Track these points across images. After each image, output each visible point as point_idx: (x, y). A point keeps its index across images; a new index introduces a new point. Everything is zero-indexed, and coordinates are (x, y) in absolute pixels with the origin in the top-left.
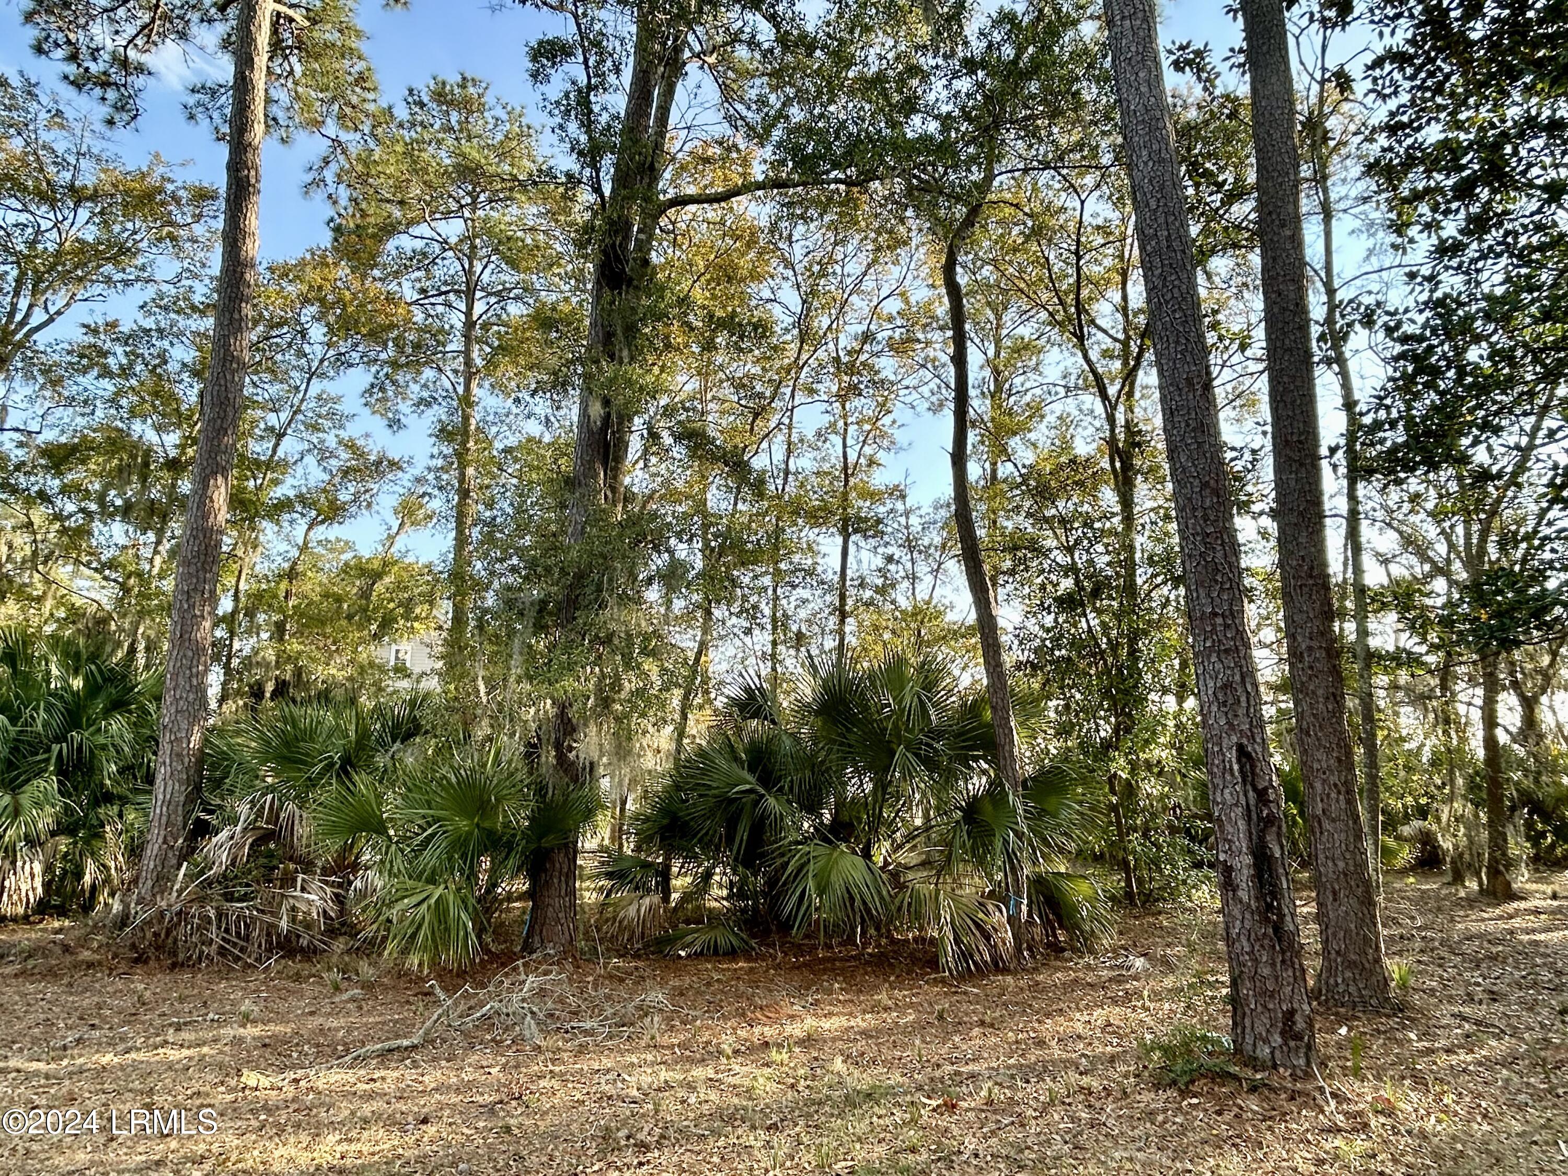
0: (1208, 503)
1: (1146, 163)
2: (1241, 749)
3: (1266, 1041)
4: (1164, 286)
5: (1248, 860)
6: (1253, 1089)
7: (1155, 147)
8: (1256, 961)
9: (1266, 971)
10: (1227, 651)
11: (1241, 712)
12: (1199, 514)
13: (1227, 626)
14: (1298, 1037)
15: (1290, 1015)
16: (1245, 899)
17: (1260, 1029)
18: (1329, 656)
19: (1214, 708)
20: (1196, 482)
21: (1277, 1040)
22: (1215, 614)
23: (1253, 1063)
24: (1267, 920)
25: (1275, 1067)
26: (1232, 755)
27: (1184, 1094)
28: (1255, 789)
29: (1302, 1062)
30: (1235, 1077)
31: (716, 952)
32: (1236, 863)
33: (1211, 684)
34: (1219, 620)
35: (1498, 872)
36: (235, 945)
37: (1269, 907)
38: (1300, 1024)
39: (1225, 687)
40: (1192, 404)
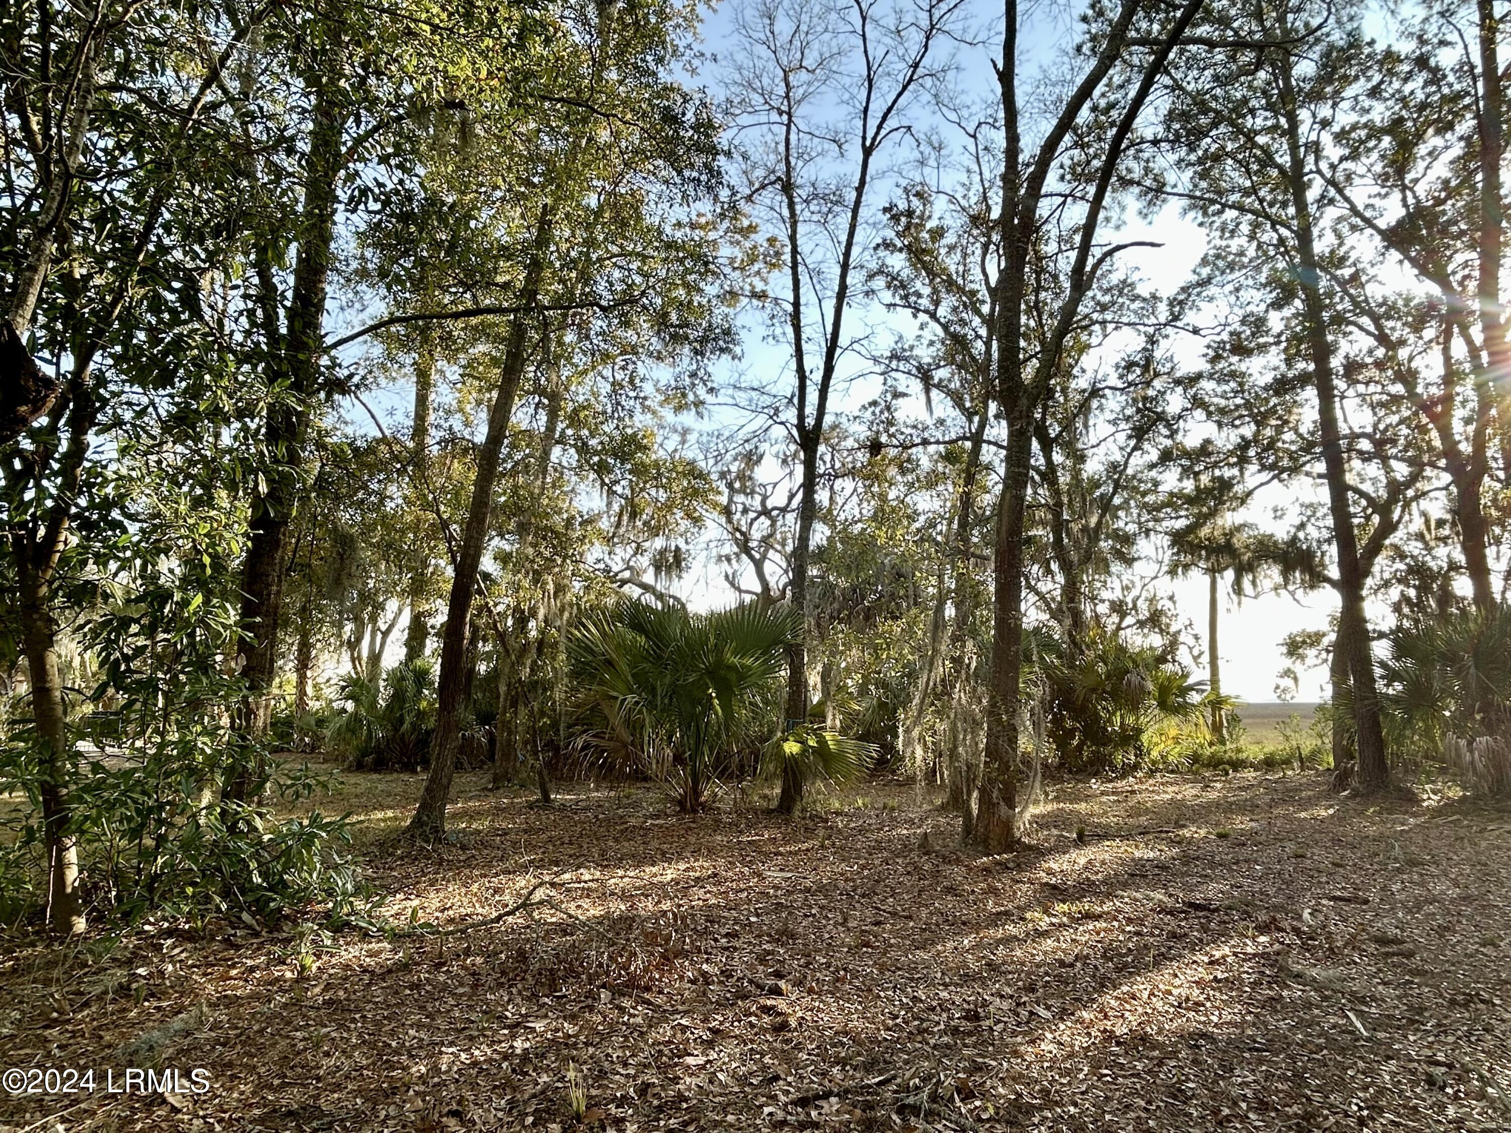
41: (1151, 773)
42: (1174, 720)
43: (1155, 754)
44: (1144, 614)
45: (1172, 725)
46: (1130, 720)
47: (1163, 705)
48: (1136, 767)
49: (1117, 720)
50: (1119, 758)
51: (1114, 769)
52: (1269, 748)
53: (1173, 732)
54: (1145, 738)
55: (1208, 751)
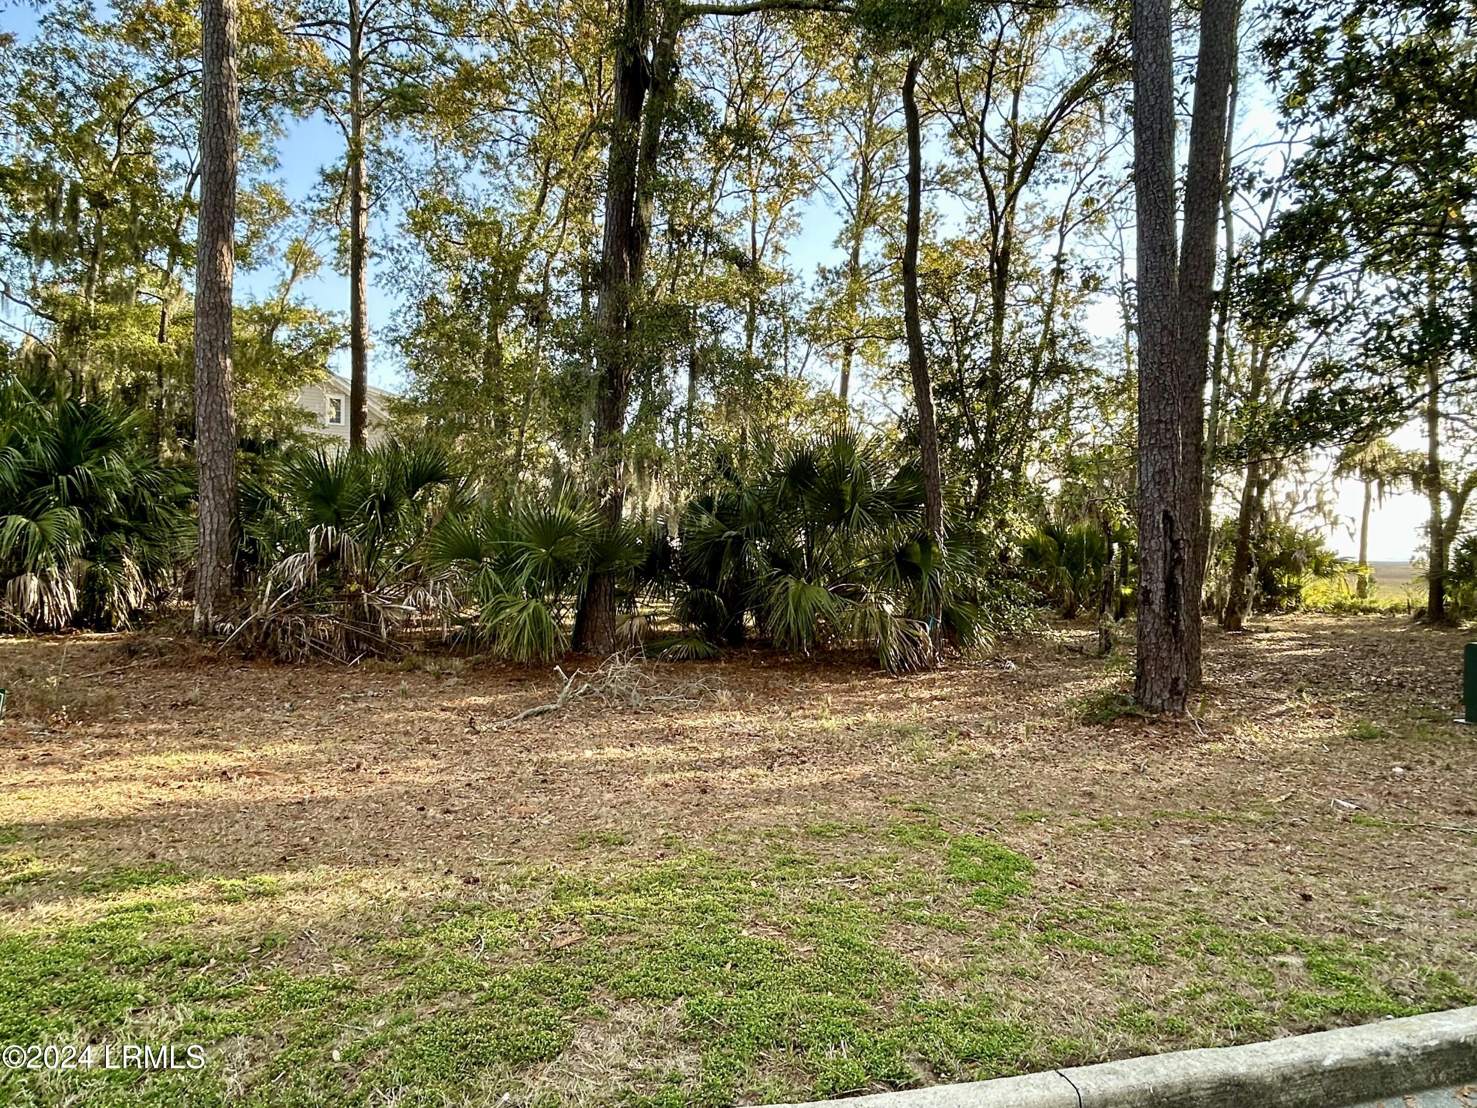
0: (1165, 341)
1: (1150, 65)
2: (1166, 514)
3: (1159, 696)
4: (1153, 169)
5: (1162, 586)
6: (1152, 723)
7: (1159, 52)
8: (1159, 648)
9: (1164, 654)
10: (1165, 447)
11: (1169, 489)
12: (1158, 348)
13: (1167, 430)
14: (1179, 693)
15: (1176, 680)
16: (1157, 610)
17: (1156, 689)
18: (1197, 450)
19: (1151, 486)
20: (1159, 325)
21: (1166, 695)
22: (1160, 421)
23: (1151, 709)
24: (1169, 624)
25: (1163, 711)
26: (1159, 518)
27: (1108, 727)
28: (1171, 540)
29: (1179, 708)
30: (1140, 716)
31: (697, 658)
32: (1153, 587)
33: (1151, 469)
34: (1162, 426)
35: (1234, 612)
36: (322, 646)
37: (1172, 616)
38: (1181, 686)
39: (1160, 471)
40: (1163, 265)
41: (1305, 612)
42: (1326, 581)
43: (1309, 602)
44: (1312, 502)
45: (1323, 584)
46: (1294, 580)
47: (1317, 572)
48: (1295, 609)
49: (1285, 580)
50: (1285, 603)
51: (1281, 609)
52: (1396, 601)
53: (1323, 588)
54: (1303, 592)
55: (1349, 602)
